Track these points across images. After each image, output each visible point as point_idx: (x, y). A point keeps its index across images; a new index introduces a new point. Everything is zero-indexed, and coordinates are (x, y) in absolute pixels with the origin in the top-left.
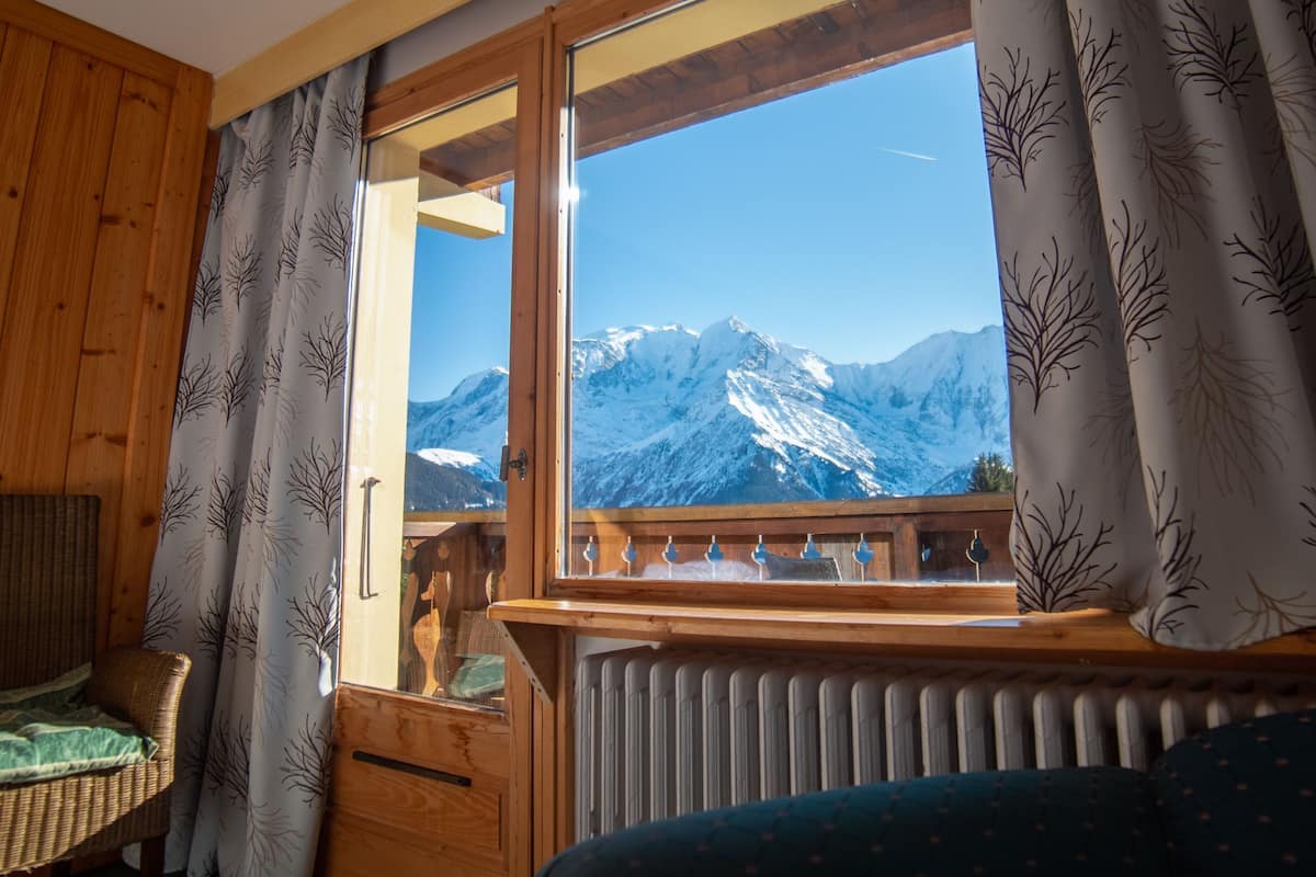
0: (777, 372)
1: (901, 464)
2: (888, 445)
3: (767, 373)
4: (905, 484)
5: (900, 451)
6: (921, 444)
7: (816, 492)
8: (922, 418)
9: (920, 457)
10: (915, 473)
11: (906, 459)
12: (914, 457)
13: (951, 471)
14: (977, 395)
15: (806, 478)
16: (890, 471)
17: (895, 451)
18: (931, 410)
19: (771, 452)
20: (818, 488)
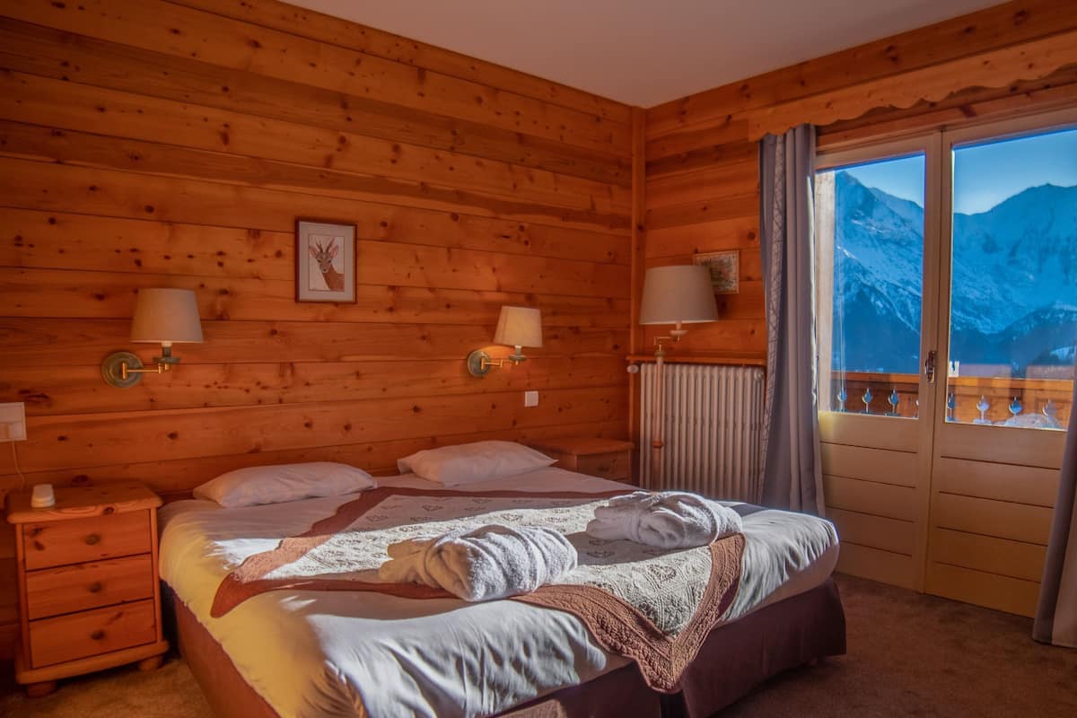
0: (881, 220)
1: (987, 303)
2: (977, 286)
3: (872, 221)
4: (989, 321)
5: (988, 291)
6: (1007, 286)
7: (908, 324)
8: (1011, 263)
9: (1004, 297)
10: (999, 311)
11: (992, 299)
12: (998, 297)
13: (1033, 310)
14: (1064, 243)
15: (900, 312)
16: (976, 308)
17: (983, 292)
18: (1019, 256)
19: (873, 289)
20: (911, 322)
